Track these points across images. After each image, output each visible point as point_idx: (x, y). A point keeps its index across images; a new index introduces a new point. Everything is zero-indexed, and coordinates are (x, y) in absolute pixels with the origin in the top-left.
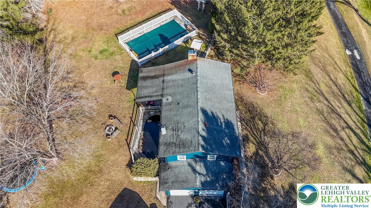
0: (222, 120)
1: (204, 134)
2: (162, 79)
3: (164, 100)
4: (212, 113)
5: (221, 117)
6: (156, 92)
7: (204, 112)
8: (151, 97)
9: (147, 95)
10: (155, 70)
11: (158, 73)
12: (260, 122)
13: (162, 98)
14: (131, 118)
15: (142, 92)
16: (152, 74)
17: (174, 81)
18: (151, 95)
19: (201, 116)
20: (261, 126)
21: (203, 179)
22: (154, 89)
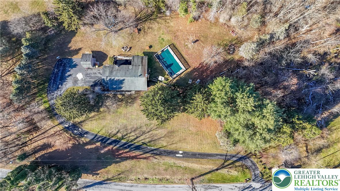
0: (122, 86)
1: (115, 79)
2: (141, 65)
3: (130, 66)
4: (123, 83)
5: (123, 85)
6: (135, 63)
7: (124, 80)
8: (133, 61)
9: (134, 60)
10: (146, 62)
11: (144, 63)
12: (131, 101)
13: (132, 65)
14: (130, 55)
15: (136, 58)
16: (144, 61)
17: (138, 69)
18: (134, 61)
19: (122, 78)
20: (130, 101)
21: (105, 79)
22: (136, 62)
